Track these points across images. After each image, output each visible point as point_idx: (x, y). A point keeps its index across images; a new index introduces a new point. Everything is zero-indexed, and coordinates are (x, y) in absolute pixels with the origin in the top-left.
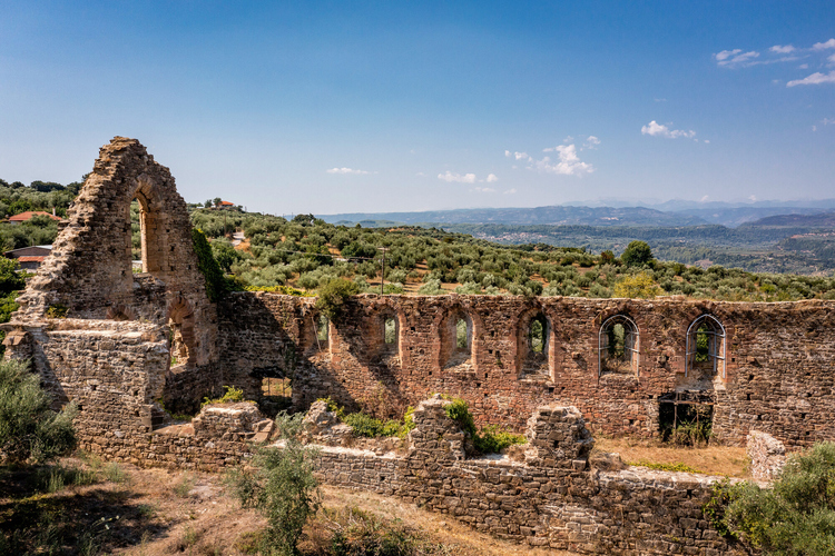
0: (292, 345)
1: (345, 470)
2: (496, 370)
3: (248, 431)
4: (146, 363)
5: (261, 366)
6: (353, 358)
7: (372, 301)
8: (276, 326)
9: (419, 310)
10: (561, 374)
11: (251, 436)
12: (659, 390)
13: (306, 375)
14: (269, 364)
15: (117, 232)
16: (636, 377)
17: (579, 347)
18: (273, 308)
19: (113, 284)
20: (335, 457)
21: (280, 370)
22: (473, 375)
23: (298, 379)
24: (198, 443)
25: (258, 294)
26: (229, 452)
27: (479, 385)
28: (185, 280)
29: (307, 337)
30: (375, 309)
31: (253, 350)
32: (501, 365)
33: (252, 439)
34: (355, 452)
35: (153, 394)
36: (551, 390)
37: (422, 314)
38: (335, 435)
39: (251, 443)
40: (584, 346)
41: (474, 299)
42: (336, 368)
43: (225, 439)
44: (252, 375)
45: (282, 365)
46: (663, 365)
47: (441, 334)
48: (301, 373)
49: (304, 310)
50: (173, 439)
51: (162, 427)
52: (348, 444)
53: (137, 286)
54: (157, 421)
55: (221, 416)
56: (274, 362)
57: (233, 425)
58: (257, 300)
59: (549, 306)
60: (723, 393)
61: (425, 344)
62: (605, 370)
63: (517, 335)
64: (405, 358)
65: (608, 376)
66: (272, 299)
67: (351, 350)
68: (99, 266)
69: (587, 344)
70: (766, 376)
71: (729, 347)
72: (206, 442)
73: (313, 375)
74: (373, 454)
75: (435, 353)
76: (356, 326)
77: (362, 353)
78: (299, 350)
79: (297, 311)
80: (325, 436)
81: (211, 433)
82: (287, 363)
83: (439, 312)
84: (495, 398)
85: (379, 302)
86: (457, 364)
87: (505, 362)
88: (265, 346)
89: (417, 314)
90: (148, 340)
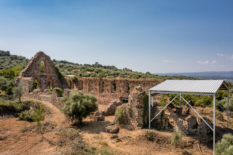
0: (69, 87)
2: (96, 92)
4: (29, 83)
8: (67, 84)
10: (105, 93)
12: (119, 96)
15: (37, 66)
16: (116, 94)
18: (67, 80)
19: (35, 74)
22: (93, 93)
28: (52, 75)
32: (97, 91)
36: (104, 96)
40: (109, 88)
46: (120, 91)
47: (89, 85)
53: (41, 75)
59: (104, 80)
61: (86, 87)
62: (112, 92)
63: (99, 85)
65: (112, 93)
68: (33, 71)
75: (88, 89)
79: (70, 81)
83: (88, 81)
87: (97, 90)
89: (86, 81)
90: (30, 80)
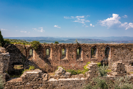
0: (24, 56)
1: (71, 84)
2: (72, 59)
3: (41, 77)
4: (3, 60)
5: (15, 62)
6: (40, 58)
7: (45, 45)
8: (19, 52)
9: (56, 47)
10: (84, 59)
11: (42, 79)
12: (101, 60)
13: (28, 63)
14: (17, 61)
16: (97, 58)
17: (87, 53)
18: (19, 47)
20: (69, 81)
21: (21, 62)
22: (67, 60)
23: (25, 64)
24: (24, 83)
25: (14, 44)
26: (35, 85)
27: (68, 62)
29: (28, 54)
30: (45, 47)
31: (13, 58)
33: (43, 80)
34: (73, 79)
35: (5, 70)
36: (82, 62)
37: (56, 48)
38: (67, 75)
39: (43, 81)
41: (67, 44)
42: (36, 61)
43: (33, 81)
44: (12, 65)
45: (21, 61)
46: (101, 56)
47: (60, 52)
48: (26, 63)
49: (27, 48)
50: (14, 84)
51: (9, 80)
52: (70, 77)
54: (7, 79)
55: (32, 74)
56: (19, 61)
57: (36, 76)
58: (14, 46)
59: (82, 45)
60: (110, 60)
61: (57, 54)
62: (92, 57)
64: (52, 58)
66: (19, 45)
67: (39, 57)
69: (89, 52)
70: (116, 56)
71: (111, 52)
72: (26, 83)
73: (30, 63)
74: (78, 79)
75: (59, 56)
76: (41, 51)
77: (42, 57)
78: (26, 57)
79: (25, 48)
80: (64, 76)
81: (28, 80)
82: (23, 61)
83: (60, 47)
84: (72, 64)
85: (46, 45)
86: (63, 58)
87: (74, 57)
88: (16, 57)
89: (55, 48)
90: (3, 53)
